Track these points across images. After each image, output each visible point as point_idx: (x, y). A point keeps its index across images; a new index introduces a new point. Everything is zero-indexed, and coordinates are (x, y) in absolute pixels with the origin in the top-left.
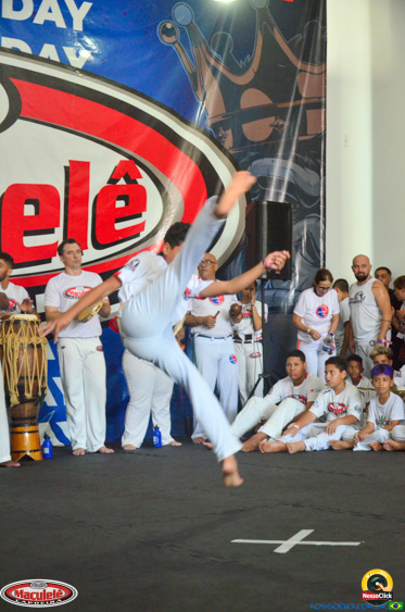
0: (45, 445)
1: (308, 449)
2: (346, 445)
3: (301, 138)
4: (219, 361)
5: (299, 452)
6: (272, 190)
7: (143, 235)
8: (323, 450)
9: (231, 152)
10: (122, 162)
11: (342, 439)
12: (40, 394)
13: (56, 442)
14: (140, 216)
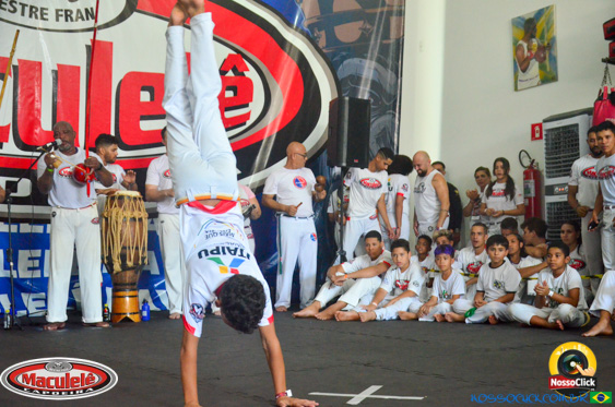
0: (143, 309)
1: (378, 318)
2: (413, 316)
3: (385, 42)
4: (302, 238)
5: (370, 321)
6: (361, 88)
7: (249, 123)
8: (391, 320)
9: (324, 51)
10: (230, 56)
11: (408, 310)
12: (140, 262)
13: (153, 307)
14: (247, 106)
